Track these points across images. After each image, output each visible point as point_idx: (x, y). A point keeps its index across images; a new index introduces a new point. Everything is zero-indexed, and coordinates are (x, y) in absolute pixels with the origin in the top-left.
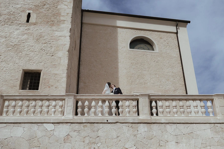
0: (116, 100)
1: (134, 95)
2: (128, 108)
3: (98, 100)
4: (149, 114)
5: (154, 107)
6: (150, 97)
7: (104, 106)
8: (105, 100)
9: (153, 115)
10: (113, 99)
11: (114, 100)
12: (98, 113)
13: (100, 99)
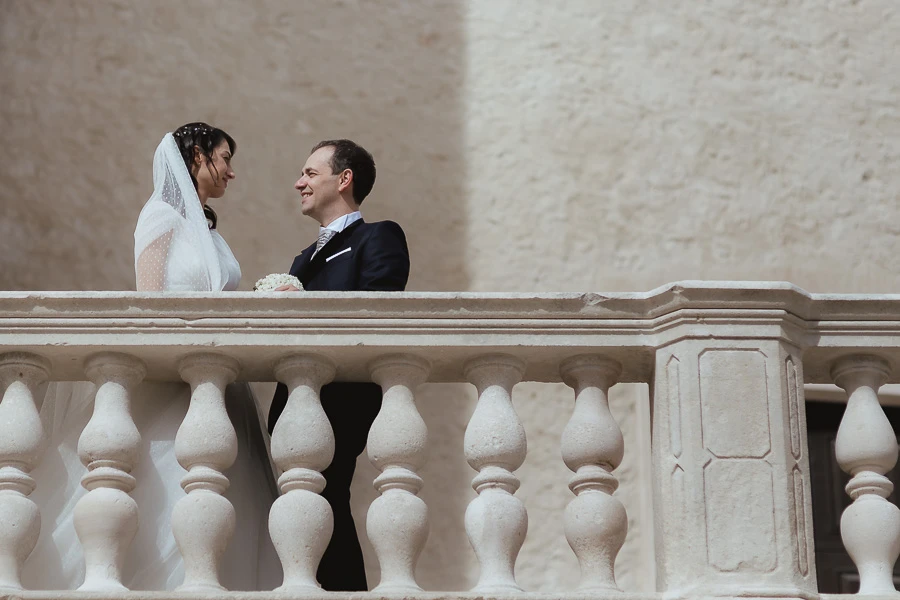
0: (328, 376)
1: (579, 303)
2: (494, 483)
3: (84, 367)
4: (786, 566)
5: (866, 463)
6: (817, 332)
7: (164, 458)
8: (186, 374)
9: (854, 588)
10: (293, 355)
11: (302, 376)
12: (69, 559)
13: (109, 365)
